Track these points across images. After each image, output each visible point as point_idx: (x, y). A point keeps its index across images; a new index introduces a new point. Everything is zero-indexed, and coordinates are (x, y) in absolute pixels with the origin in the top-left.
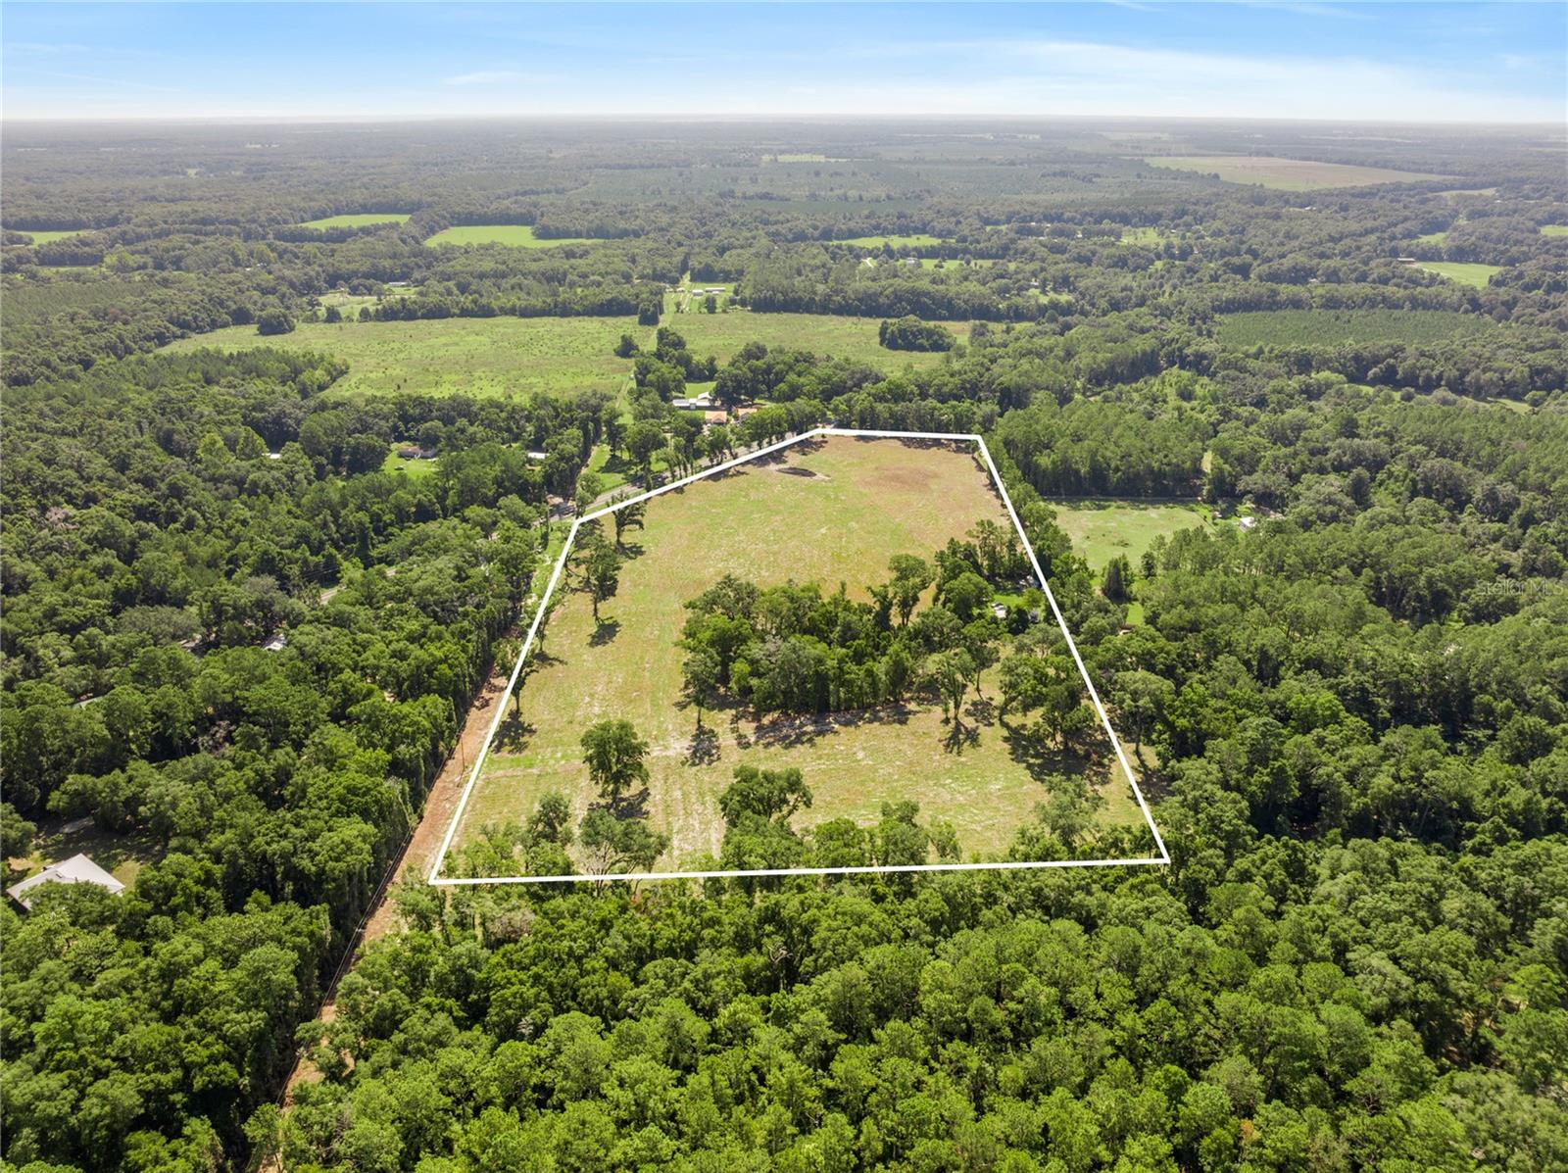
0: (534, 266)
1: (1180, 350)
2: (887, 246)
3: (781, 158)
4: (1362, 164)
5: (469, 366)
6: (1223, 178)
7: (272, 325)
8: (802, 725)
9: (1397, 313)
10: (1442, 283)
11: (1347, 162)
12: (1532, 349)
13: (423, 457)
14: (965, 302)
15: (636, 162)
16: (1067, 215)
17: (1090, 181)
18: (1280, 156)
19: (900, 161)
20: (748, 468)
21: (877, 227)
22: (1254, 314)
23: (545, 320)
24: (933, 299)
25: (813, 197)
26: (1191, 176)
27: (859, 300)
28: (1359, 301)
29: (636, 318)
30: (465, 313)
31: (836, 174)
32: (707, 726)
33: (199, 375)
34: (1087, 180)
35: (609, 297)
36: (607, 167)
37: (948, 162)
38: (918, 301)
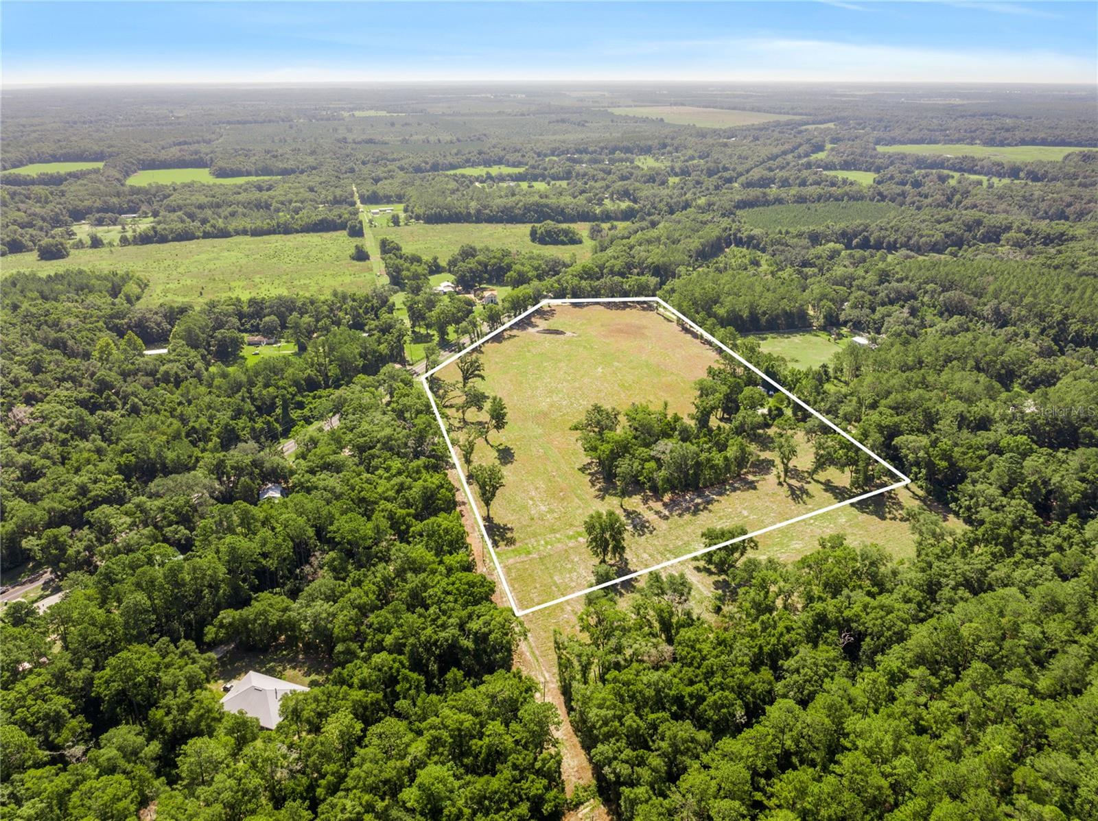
0: (241, 198)
1: (735, 235)
2: (488, 173)
3: (357, 113)
4: (744, 109)
5: (245, 274)
6: (666, 121)
7: (51, 252)
8: (692, 500)
9: (843, 204)
10: (851, 184)
11: (734, 109)
12: (939, 222)
13: (268, 344)
14: (572, 209)
15: (250, 118)
16: (590, 149)
17: (583, 125)
18: (689, 105)
19: (444, 114)
20: (515, 332)
21: (468, 161)
22: (756, 209)
23: (273, 238)
24: (550, 208)
25: (405, 141)
26: (645, 120)
27: (502, 212)
28: (816, 197)
29: (345, 233)
30: (207, 235)
31: (406, 124)
32: (630, 509)
33: (36, 294)
34: (582, 124)
35: (320, 218)
36: (229, 123)
37: (477, 114)
38: (542, 211)
